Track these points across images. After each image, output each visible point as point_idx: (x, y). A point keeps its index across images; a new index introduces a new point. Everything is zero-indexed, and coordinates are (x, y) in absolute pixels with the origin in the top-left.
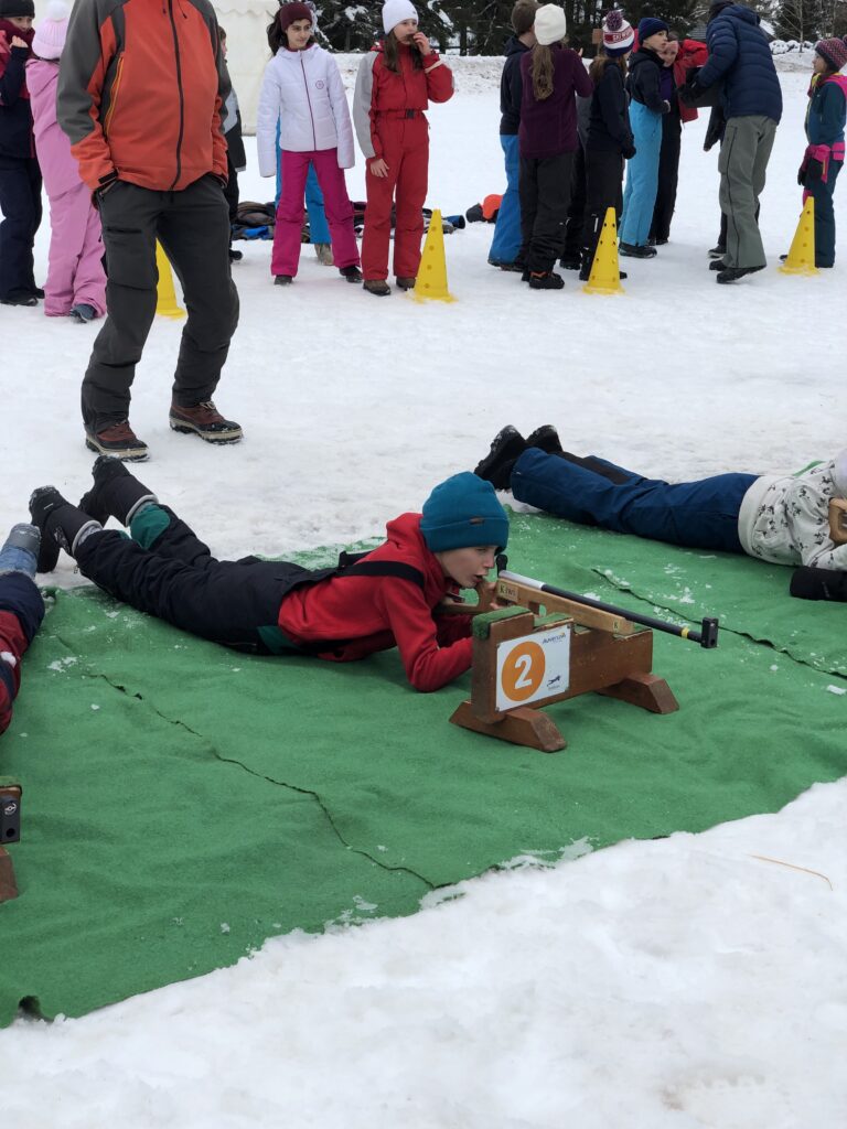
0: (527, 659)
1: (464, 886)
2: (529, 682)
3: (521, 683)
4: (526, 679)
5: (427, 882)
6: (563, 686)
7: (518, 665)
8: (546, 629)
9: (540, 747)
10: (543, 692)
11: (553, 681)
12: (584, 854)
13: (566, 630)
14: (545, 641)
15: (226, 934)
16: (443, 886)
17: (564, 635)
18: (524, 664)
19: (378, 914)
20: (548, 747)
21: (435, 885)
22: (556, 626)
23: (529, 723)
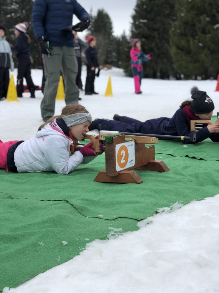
0: (123, 152)
1: (150, 219)
2: (124, 161)
3: (123, 161)
4: (124, 160)
5: (135, 219)
6: (133, 164)
7: (121, 154)
8: (128, 141)
9: (135, 182)
10: (128, 166)
11: (131, 161)
12: (182, 207)
13: (133, 143)
14: (128, 146)
15: (66, 245)
16: (142, 220)
17: (133, 145)
18: (123, 153)
19: (125, 231)
20: (138, 182)
21: (139, 220)
22: (131, 141)
23: (129, 174)
